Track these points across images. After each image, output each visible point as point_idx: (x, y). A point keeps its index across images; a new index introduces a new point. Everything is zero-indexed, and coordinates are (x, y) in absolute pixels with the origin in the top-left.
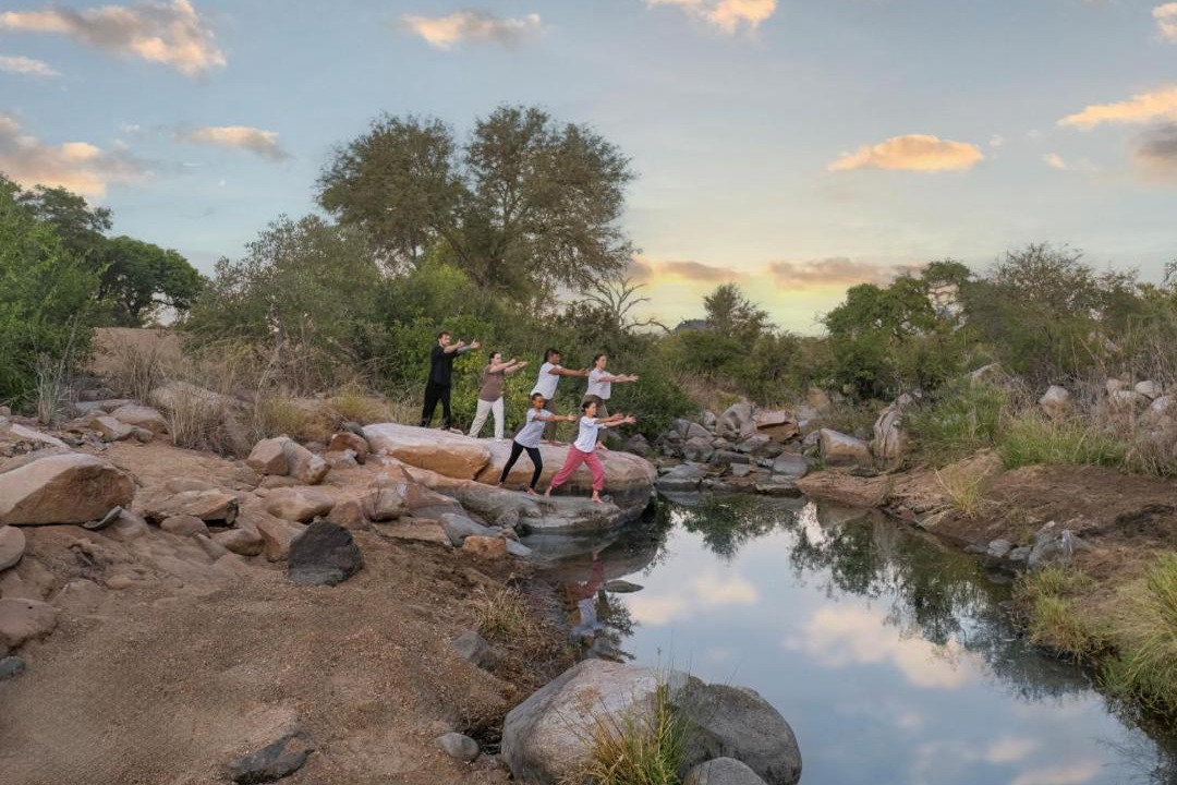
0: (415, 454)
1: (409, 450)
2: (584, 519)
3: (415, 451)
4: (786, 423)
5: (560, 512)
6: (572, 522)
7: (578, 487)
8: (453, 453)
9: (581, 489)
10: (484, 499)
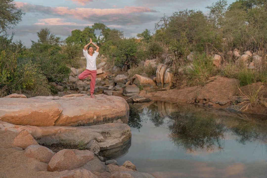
0: (17, 117)
1: (13, 115)
2: (124, 136)
3: (17, 115)
4: (103, 73)
5: (113, 135)
6: (121, 139)
7: (106, 118)
8: (42, 111)
9: (107, 118)
10: (72, 138)
